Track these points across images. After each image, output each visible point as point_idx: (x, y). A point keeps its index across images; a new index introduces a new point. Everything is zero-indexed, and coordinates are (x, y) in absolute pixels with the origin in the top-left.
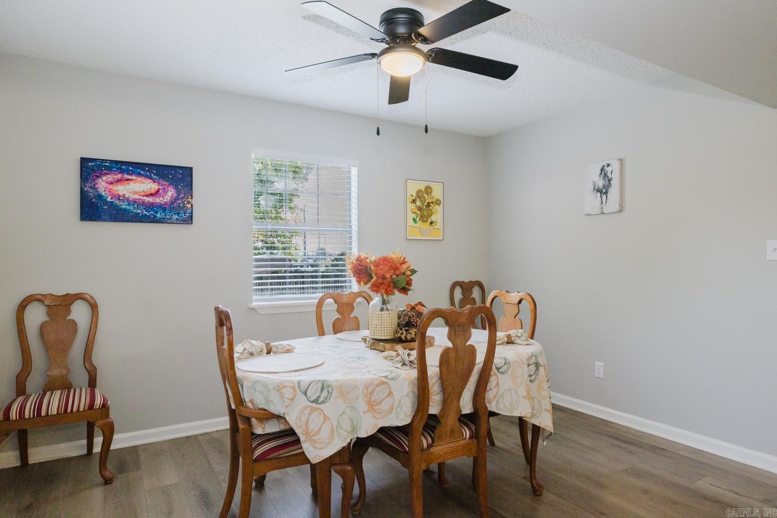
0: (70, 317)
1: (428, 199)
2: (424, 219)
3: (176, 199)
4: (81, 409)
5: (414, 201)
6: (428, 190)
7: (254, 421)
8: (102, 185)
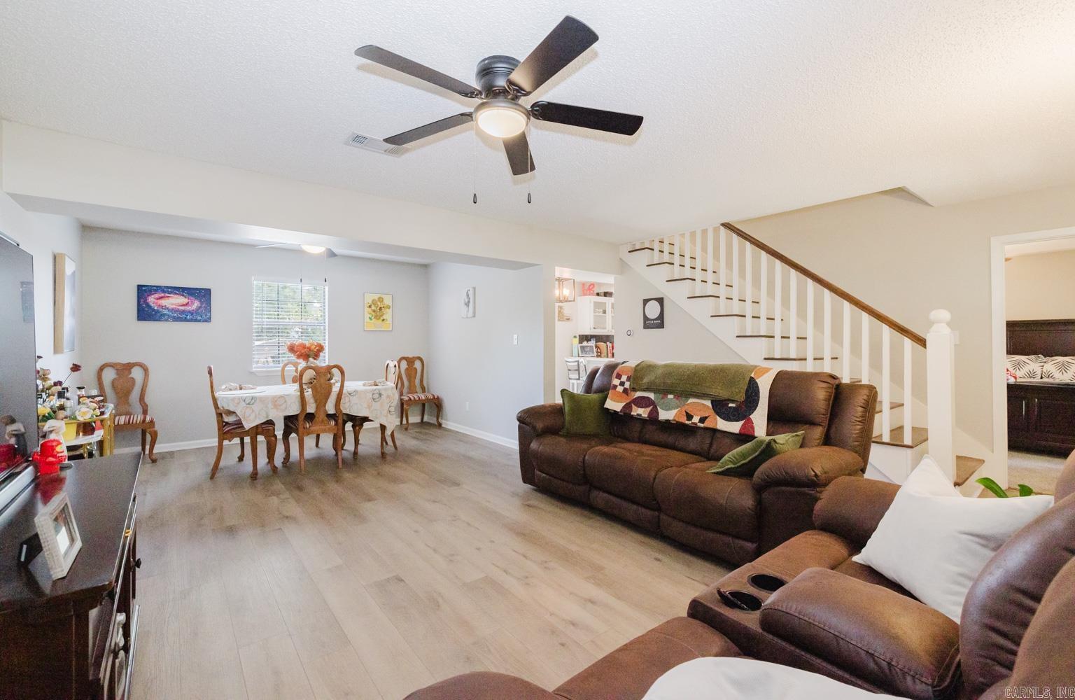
0: (131, 376)
1: (380, 305)
2: (377, 317)
3: (200, 308)
4: (138, 422)
5: (370, 307)
6: (381, 300)
7: (223, 414)
8: (152, 300)
